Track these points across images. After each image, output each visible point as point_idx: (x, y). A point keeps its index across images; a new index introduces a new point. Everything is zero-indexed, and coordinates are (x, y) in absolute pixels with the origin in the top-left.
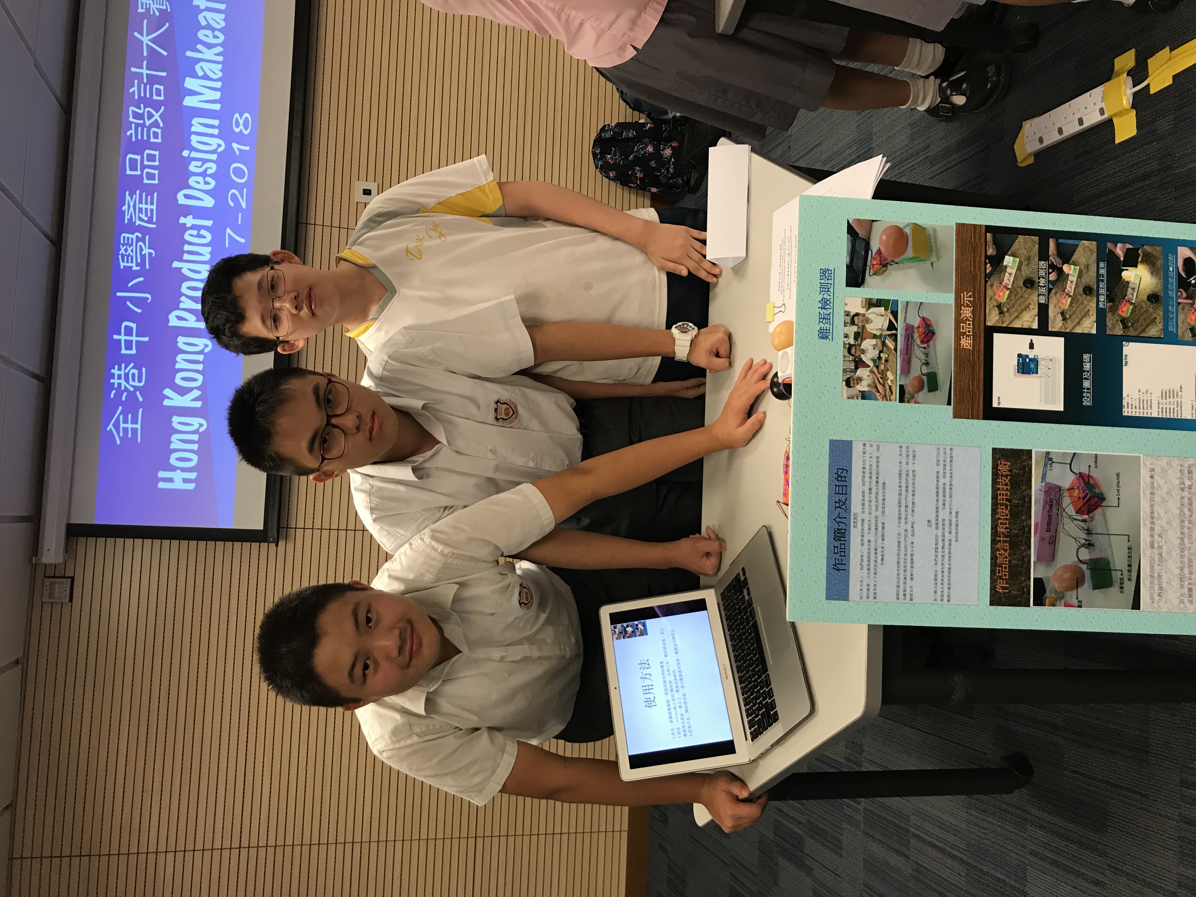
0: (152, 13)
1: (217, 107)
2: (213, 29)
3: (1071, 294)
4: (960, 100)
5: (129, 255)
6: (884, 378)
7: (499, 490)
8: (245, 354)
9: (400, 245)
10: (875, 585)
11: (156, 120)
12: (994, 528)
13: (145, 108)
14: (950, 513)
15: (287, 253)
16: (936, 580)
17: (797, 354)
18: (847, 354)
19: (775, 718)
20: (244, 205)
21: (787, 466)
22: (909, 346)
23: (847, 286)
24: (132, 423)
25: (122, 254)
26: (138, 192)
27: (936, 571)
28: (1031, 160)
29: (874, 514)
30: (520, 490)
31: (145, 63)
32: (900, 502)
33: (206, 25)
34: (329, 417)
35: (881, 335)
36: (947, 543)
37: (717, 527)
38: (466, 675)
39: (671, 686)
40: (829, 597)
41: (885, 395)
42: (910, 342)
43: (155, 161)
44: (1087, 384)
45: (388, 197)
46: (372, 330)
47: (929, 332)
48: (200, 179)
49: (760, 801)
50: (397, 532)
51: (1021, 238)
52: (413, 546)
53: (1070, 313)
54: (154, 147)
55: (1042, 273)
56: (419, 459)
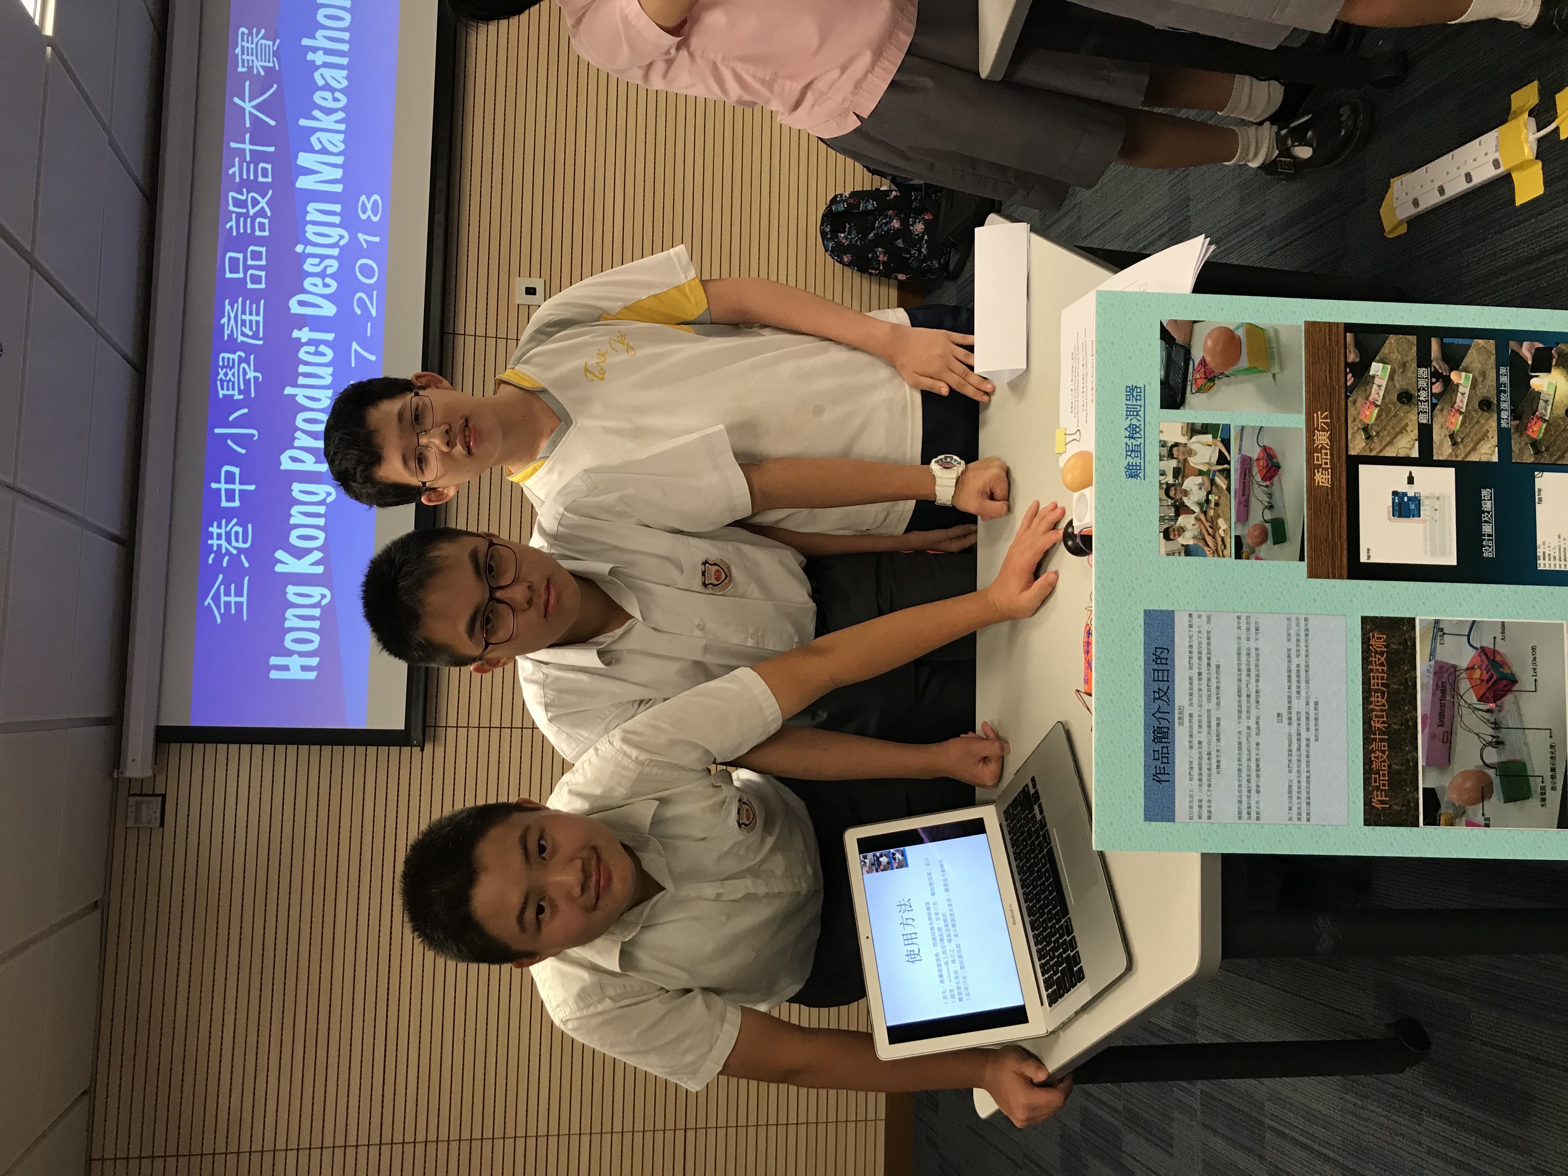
0: (255, 72)
1: (339, 188)
2: (333, 90)
3: (1463, 410)
4: (1304, 152)
5: (230, 380)
6: (1215, 527)
7: (709, 676)
8: (380, 505)
9: (578, 362)
10: (1209, 801)
11: (263, 208)
12: (1367, 720)
13: (248, 194)
14: (1307, 703)
15: (433, 376)
16: (1290, 792)
17: (1098, 498)
18: (1164, 497)
19: (1080, 976)
20: (374, 313)
21: (1088, 644)
22: (1247, 485)
23: (1162, 407)
24: (236, 596)
25: (221, 379)
26: (240, 300)
27: (1291, 781)
28: (1403, 229)
29: (1206, 706)
30: (735, 676)
31: (248, 136)
32: (1239, 691)
33: (323, 86)
34: (492, 590)
35: (1209, 471)
36: (1304, 743)
37: (996, 723)
38: (672, 918)
39: (941, 935)
40: (1148, 818)
41: (1217, 550)
42: (1247, 478)
43: (261, 260)
44: (1487, 529)
45: (559, 301)
46: (540, 472)
47: (1272, 466)
48: (318, 281)
49: (1062, 1085)
50: (579, 734)
51: (1392, 339)
52: (600, 752)
53: (1463, 436)
54: (260, 241)
55: (1422, 383)
56: (605, 639)
